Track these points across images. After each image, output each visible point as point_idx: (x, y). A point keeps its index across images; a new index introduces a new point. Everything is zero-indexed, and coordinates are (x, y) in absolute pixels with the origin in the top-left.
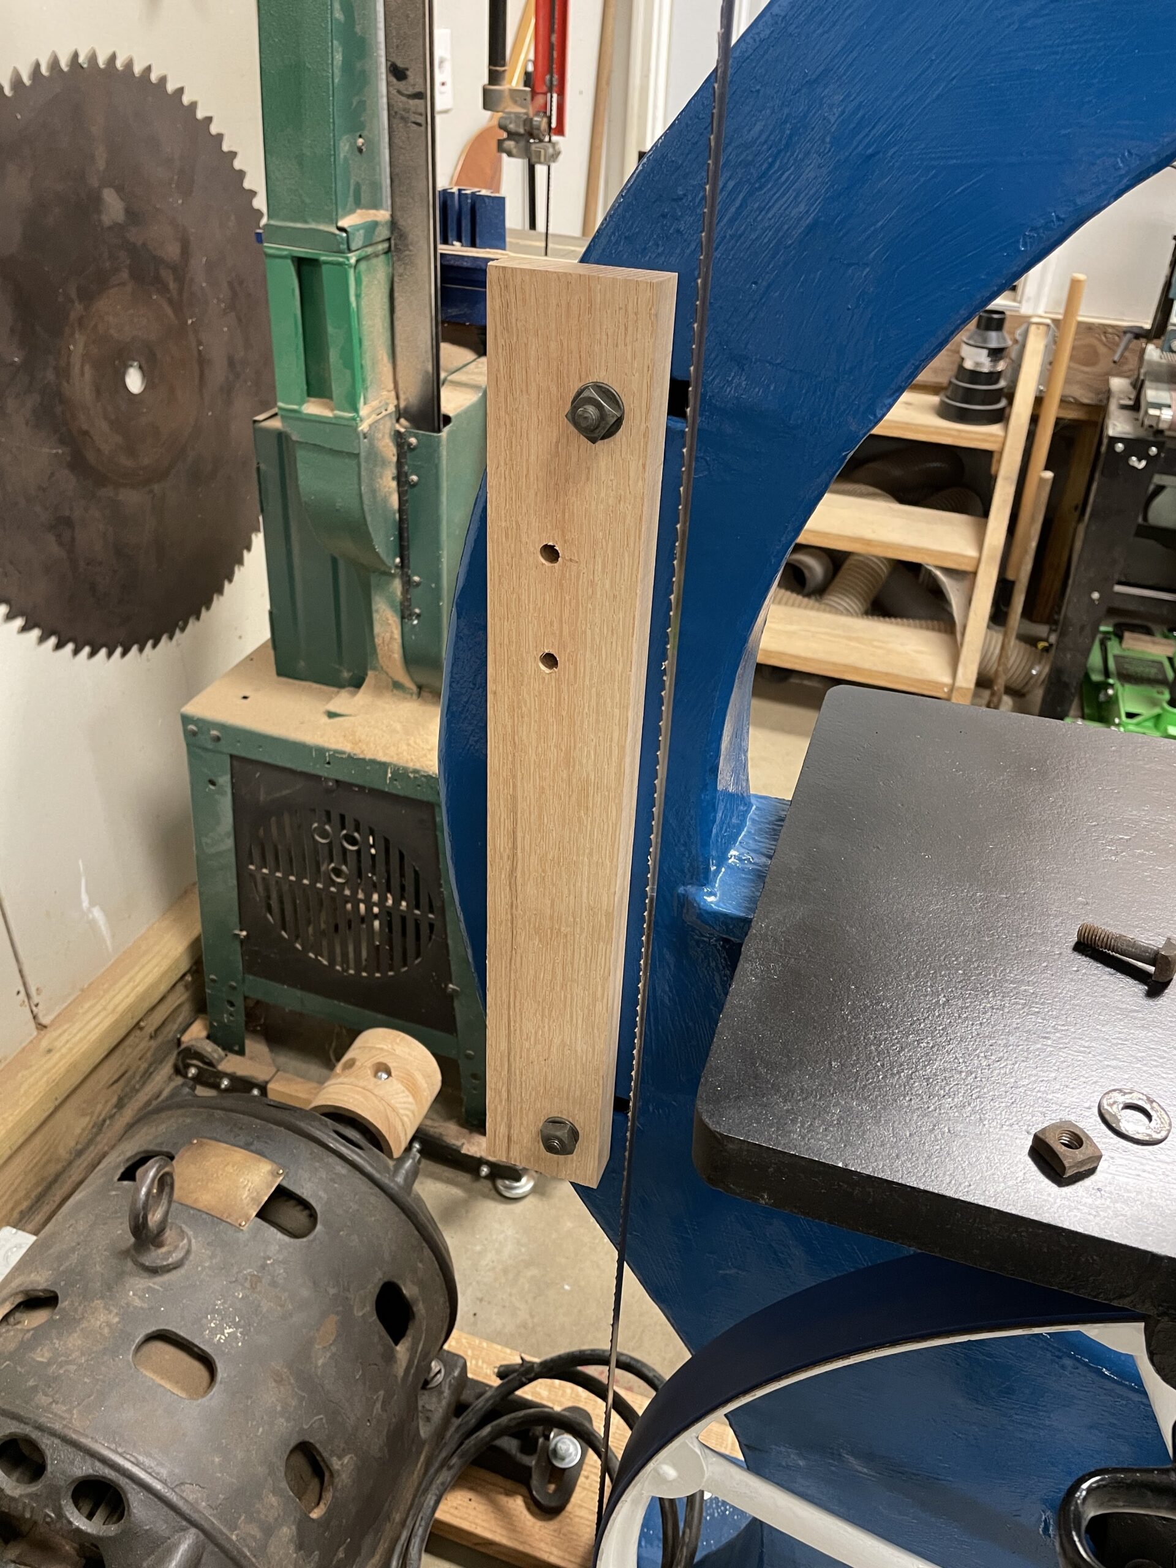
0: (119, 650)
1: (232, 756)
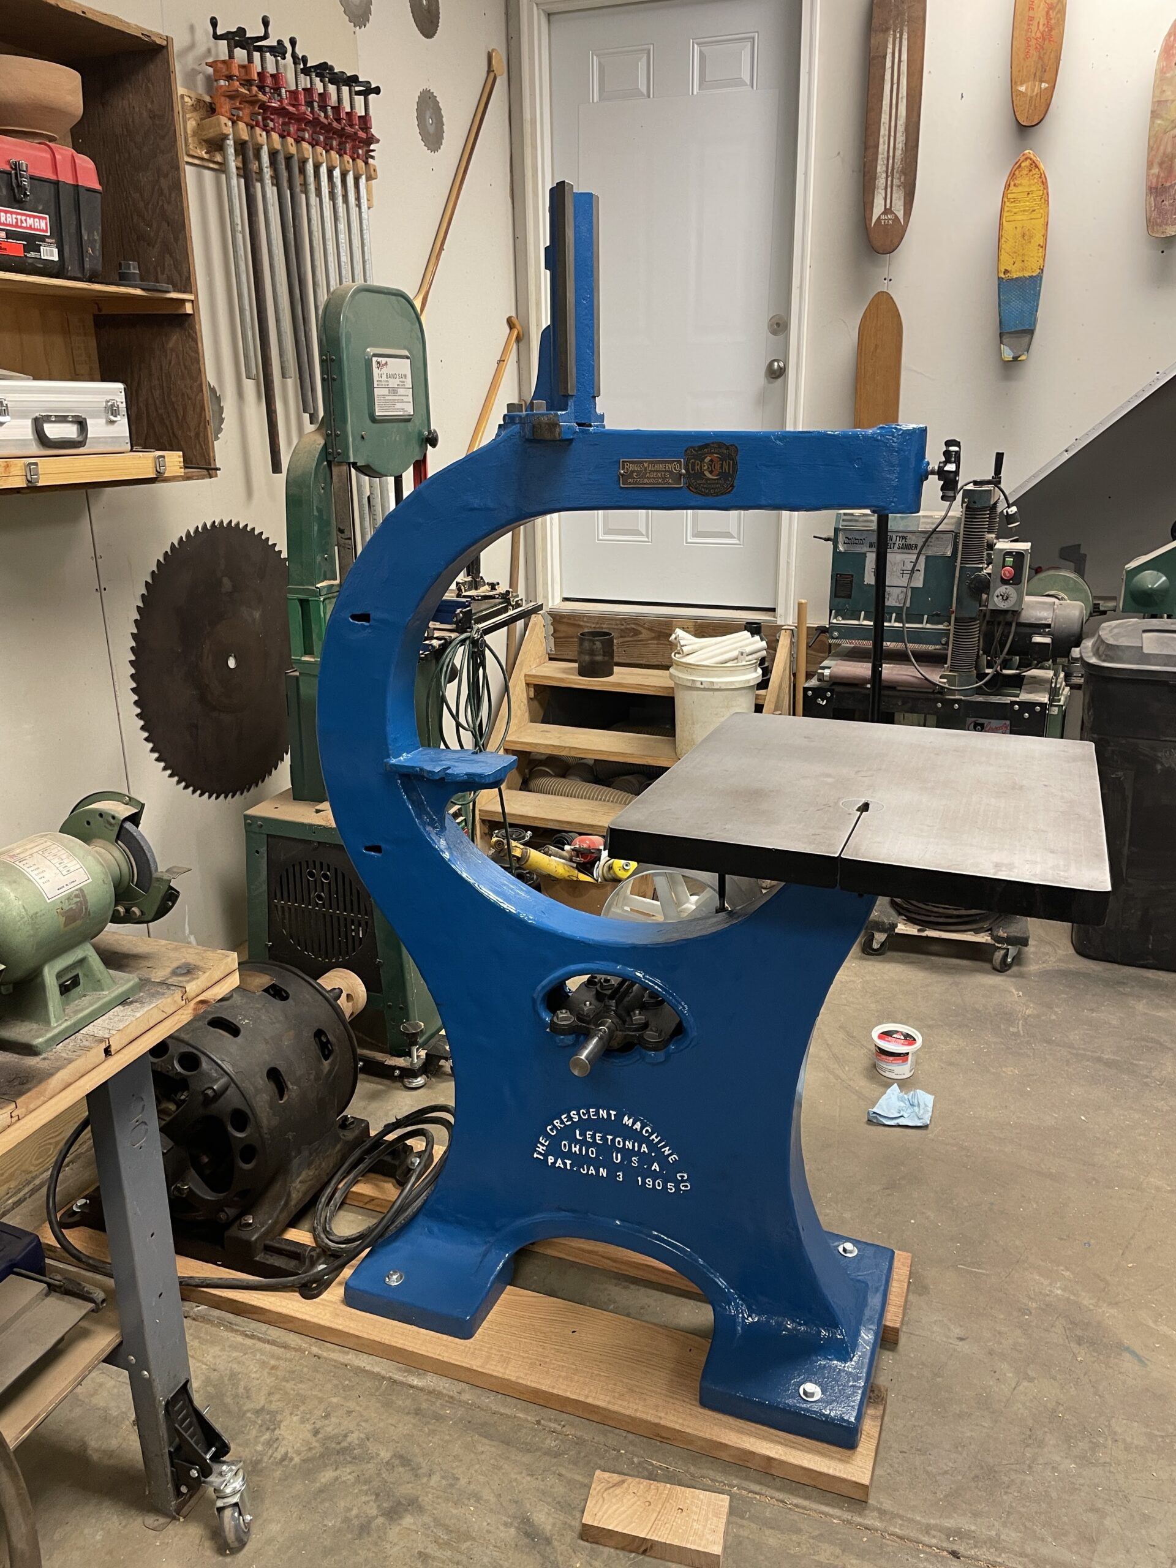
0: (215, 795)
1: (268, 835)
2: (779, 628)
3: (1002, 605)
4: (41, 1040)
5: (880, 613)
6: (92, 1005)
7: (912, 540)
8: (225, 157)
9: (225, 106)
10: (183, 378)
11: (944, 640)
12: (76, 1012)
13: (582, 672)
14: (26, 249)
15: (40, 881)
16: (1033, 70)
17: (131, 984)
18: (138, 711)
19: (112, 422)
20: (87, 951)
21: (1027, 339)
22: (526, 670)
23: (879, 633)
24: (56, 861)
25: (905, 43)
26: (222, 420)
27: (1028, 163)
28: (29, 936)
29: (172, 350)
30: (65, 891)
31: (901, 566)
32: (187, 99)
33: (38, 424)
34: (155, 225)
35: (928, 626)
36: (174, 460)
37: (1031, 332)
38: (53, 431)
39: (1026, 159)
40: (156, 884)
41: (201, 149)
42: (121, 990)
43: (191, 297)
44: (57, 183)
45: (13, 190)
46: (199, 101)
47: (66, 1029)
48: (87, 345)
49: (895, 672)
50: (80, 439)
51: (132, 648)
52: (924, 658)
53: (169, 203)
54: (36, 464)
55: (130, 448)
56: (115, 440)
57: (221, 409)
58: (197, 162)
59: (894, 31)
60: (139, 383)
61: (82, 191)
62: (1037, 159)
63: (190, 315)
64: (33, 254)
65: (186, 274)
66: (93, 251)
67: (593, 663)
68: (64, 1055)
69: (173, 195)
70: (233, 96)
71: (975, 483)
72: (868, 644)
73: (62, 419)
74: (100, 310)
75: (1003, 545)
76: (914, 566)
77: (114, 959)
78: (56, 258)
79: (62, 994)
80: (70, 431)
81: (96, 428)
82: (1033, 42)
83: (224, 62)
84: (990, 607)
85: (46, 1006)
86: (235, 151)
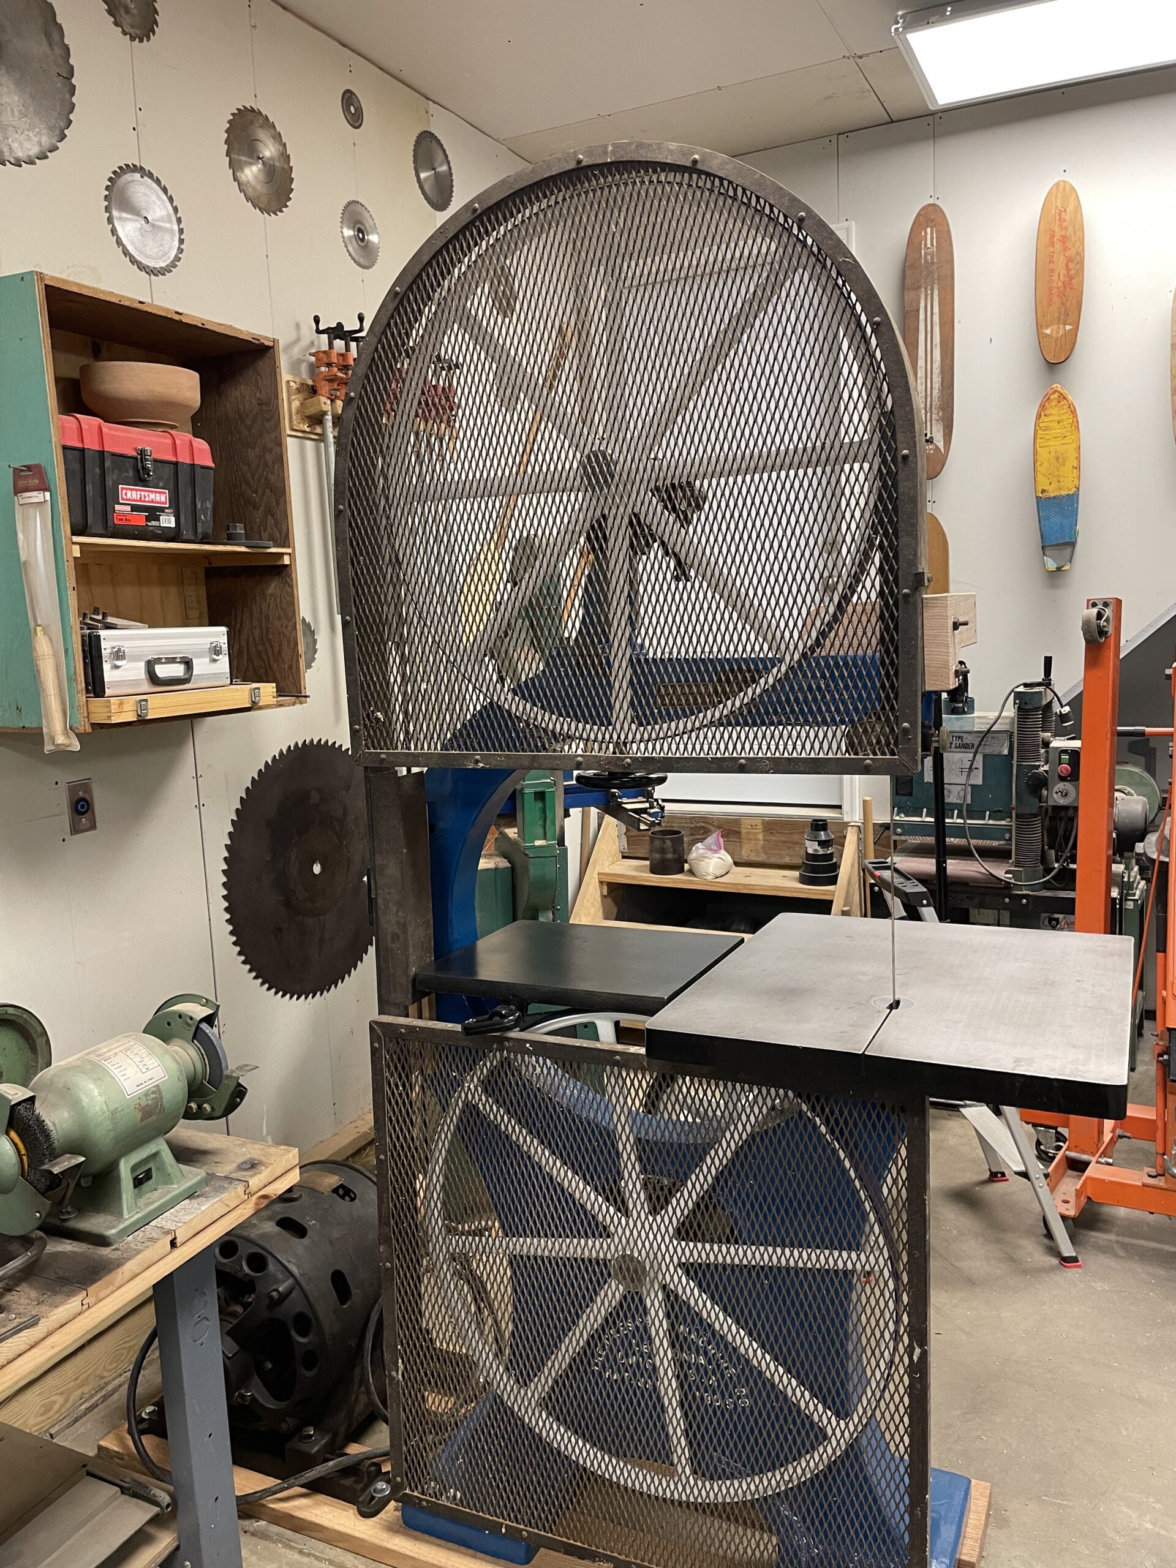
0: (296, 996)
2: (846, 825)
3: (1062, 802)
4: (113, 1231)
5: (940, 810)
6: (161, 1198)
7: (968, 739)
8: (324, 429)
9: (325, 388)
10: (279, 618)
11: (1007, 836)
12: (148, 1204)
13: (654, 870)
14: (148, 519)
15: (122, 1079)
16: (1056, 315)
17: (199, 1178)
18: (228, 916)
19: (215, 661)
20: (160, 1146)
21: (1069, 550)
22: (598, 869)
23: (940, 829)
24: (137, 1059)
25: (936, 298)
26: (315, 651)
27: (1056, 395)
28: (109, 1131)
29: (271, 595)
30: (143, 1089)
31: (959, 765)
32: (292, 384)
33: (150, 665)
34: (260, 492)
35: (991, 822)
36: (268, 690)
37: (1072, 544)
38: (162, 671)
39: (1055, 392)
40: (226, 1082)
41: (304, 424)
42: (189, 1184)
43: (289, 551)
44: (176, 464)
45: (138, 471)
46: (302, 384)
47: (137, 1221)
48: (197, 594)
49: (959, 868)
50: (187, 676)
51: (225, 859)
52: (986, 854)
53: (273, 473)
54: (146, 700)
55: (229, 681)
56: (216, 675)
57: (315, 641)
58: (300, 434)
59: (926, 289)
60: (241, 625)
61: (197, 470)
62: (1065, 392)
63: (287, 565)
64: (154, 523)
65: (284, 531)
66: (205, 518)
67: (663, 861)
68: (133, 1246)
69: (276, 466)
70: (331, 380)
71: (1026, 685)
72: (931, 840)
73: (172, 660)
74: (210, 563)
75: (1058, 743)
76: (971, 765)
77: (185, 1155)
78: (173, 525)
79: (135, 1187)
80: (178, 670)
81: (201, 666)
82: (1055, 291)
83: (324, 352)
84: (1050, 803)
85: (120, 1198)
86: (333, 423)
